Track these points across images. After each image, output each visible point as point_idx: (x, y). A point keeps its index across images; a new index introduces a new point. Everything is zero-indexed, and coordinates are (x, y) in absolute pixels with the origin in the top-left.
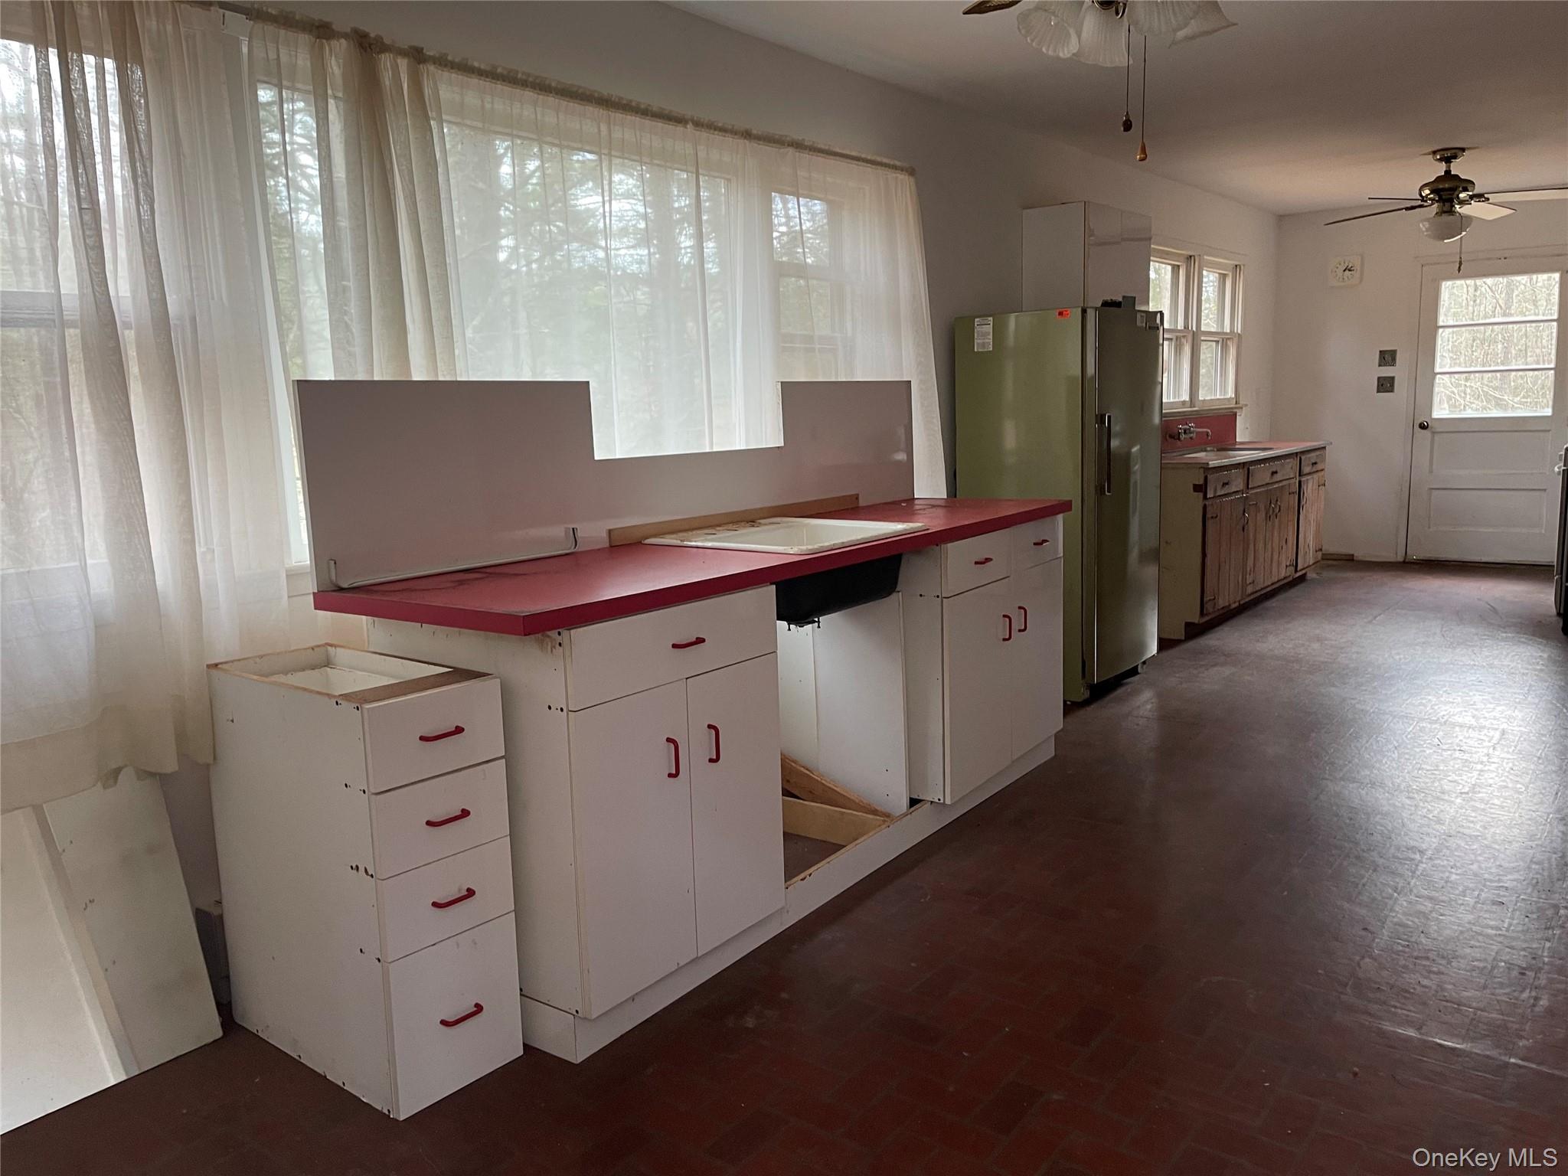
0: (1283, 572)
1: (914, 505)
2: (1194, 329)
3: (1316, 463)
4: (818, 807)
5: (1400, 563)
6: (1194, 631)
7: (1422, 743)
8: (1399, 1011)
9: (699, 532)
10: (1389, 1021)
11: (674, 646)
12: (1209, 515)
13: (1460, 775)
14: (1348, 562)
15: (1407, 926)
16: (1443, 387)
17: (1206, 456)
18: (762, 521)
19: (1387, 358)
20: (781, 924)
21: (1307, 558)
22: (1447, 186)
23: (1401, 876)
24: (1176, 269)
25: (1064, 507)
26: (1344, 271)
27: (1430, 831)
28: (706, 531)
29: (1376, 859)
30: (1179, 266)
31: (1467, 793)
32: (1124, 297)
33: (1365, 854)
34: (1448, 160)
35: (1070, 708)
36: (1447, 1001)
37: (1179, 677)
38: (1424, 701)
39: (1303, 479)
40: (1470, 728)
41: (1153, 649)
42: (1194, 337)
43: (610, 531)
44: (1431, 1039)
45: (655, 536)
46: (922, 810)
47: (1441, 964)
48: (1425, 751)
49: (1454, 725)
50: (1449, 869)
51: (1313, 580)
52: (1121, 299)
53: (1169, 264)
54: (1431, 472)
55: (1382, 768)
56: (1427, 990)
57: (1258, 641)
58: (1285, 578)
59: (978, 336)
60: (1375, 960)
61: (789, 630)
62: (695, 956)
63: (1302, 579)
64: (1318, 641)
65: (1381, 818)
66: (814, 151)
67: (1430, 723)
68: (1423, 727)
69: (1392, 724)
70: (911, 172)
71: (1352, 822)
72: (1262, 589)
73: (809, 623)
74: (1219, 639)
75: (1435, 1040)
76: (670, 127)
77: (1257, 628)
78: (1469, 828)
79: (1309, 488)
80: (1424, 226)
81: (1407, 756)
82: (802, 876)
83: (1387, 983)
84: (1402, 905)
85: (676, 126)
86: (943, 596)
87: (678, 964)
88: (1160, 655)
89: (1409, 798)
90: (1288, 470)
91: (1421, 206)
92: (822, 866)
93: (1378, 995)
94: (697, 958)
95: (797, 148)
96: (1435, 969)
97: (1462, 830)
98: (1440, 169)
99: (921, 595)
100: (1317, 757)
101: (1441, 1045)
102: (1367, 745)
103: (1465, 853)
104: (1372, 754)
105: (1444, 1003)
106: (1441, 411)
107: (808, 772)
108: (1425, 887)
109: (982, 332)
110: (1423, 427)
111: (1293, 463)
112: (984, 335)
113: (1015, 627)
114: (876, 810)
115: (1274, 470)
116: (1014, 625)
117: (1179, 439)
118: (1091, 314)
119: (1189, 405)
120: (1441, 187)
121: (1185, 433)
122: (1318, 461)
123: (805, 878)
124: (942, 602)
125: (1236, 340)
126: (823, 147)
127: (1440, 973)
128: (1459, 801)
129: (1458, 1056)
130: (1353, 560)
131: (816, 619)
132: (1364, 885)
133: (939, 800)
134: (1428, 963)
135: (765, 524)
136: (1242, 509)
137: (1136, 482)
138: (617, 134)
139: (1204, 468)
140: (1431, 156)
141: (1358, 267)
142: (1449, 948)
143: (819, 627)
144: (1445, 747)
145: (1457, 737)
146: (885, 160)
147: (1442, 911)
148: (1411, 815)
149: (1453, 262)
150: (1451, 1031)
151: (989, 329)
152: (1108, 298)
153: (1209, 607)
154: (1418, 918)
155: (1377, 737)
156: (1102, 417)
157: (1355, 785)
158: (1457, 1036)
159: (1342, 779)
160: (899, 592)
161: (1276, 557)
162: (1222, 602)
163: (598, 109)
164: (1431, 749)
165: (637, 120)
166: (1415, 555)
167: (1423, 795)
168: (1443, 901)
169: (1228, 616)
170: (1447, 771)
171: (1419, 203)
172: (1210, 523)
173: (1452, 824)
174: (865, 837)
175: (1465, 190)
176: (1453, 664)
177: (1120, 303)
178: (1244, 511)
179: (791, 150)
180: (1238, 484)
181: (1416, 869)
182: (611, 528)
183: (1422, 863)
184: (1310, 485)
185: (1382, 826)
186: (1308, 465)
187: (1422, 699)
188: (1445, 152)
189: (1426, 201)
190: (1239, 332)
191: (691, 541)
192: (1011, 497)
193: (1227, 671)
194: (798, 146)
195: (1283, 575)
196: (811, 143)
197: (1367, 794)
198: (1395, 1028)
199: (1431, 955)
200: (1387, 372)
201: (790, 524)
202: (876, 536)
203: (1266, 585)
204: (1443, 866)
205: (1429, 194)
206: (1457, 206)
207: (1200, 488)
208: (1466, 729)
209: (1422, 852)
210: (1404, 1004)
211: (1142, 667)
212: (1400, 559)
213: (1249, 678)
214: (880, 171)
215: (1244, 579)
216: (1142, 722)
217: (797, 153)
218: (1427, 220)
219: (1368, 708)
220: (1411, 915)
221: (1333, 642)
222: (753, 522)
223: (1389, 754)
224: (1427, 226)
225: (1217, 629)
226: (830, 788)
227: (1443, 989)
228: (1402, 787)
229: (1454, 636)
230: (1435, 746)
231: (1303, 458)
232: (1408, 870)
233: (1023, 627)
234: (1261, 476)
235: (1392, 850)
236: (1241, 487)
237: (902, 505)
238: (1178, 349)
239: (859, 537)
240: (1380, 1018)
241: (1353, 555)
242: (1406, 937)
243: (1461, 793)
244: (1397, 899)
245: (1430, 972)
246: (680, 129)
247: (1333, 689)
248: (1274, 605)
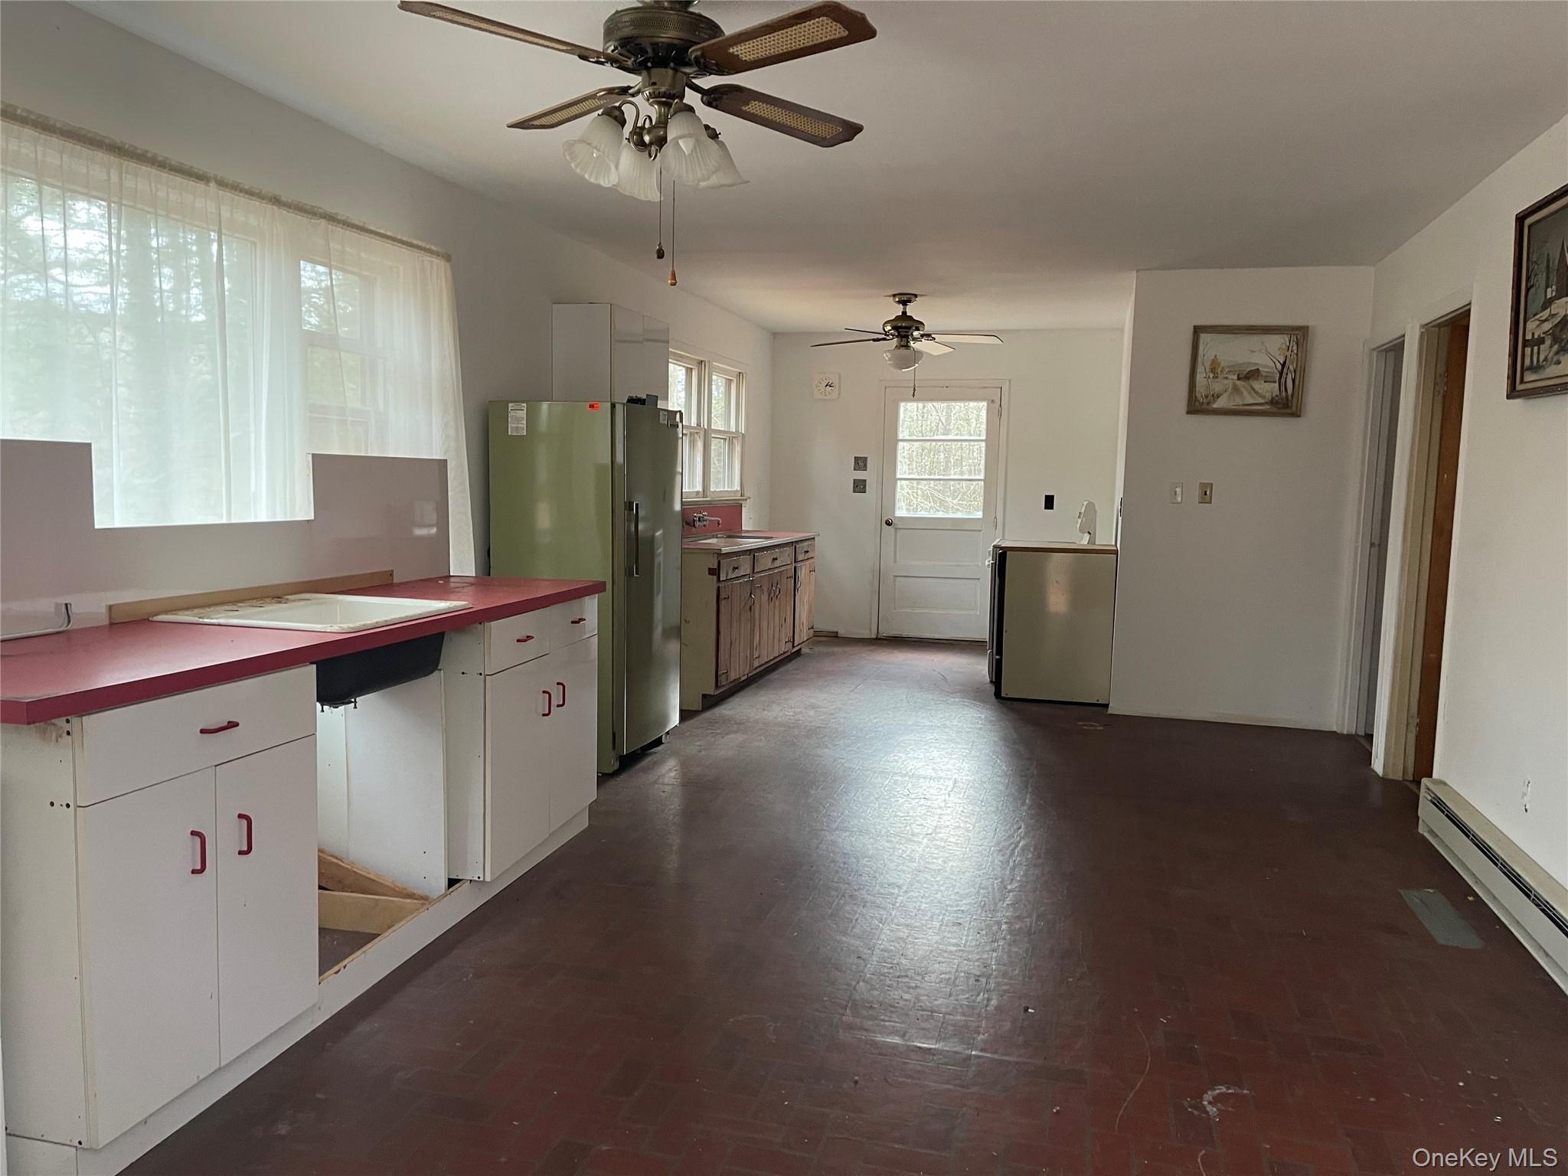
0: (782, 648)
1: (449, 582)
2: (706, 427)
3: (807, 552)
4: (348, 896)
5: (873, 639)
6: (711, 702)
7: (896, 793)
8: (887, 1023)
9: (218, 608)
10: (880, 1033)
11: (203, 731)
12: (722, 596)
13: (925, 819)
14: (834, 638)
15: (891, 951)
16: (902, 489)
17: (717, 542)
18: (289, 597)
19: (860, 463)
20: (312, 1022)
21: (802, 635)
22: (904, 324)
23: (884, 908)
24: (689, 371)
25: (596, 588)
26: (827, 386)
27: (905, 868)
28: (226, 607)
29: (865, 896)
30: (692, 369)
31: (931, 834)
32: (647, 395)
33: (856, 893)
34: (904, 303)
35: (603, 778)
36: (923, 1010)
37: (698, 746)
38: (896, 758)
39: (798, 565)
40: (931, 779)
41: (675, 719)
42: (707, 435)
43: (110, 608)
44: (912, 1043)
45: (166, 612)
46: (460, 890)
47: (917, 980)
48: (898, 801)
49: (919, 777)
50: (920, 899)
51: (808, 655)
52: (645, 397)
53: (684, 366)
54: (895, 562)
55: (868, 817)
56: (908, 1003)
57: (764, 710)
58: (784, 653)
59: (512, 420)
60: (868, 983)
61: (323, 711)
62: (218, 1066)
63: (798, 653)
64: (813, 708)
65: (867, 861)
66: (348, 226)
67: (901, 776)
68: (897, 780)
69: (873, 779)
70: (448, 258)
71: (846, 866)
72: (767, 663)
73: (344, 704)
74: (731, 709)
75: (916, 1044)
76: (191, 184)
77: (763, 699)
78: (933, 863)
79: (803, 574)
80: (887, 356)
81: (885, 806)
82: (336, 969)
83: (878, 1001)
84: (886, 933)
85: (197, 183)
86: (486, 673)
87: (198, 1077)
88: (681, 725)
89: (888, 841)
90: (785, 557)
91: (884, 339)
92: (357, 957)
93: (871, 1012)
94: (220, 1069)
95: (329, 220)
96: (913, 985)
97: (928, 866)
98: (899, 310)
99: (463, 673)
100: (816, 811)
101: (920, 1048)
102: (855, 798)
103: (932, 885)
104: (859, 805)
105: (921, 1012)
106: (901, 511)
107: (335, 861)
108: (903, 916)
109: (516, 417)
110: (888, 523)
111: (789, 550)
112: (517, 419)
113: (554, 702)
114: (414, 894)
115: (775, 557)
116: (554, 700)
117: (694, 526)
118: (619, 409)
119: (701, 495)
120: (899, 325)
121: (699, 521)
122: (809, 550)
123: (339, 970)
124: (485, 680)
125: (740, 439)
126: (357, 223)
127: (917, 987)
128: (925, 841)
129: (934, 1055)
130: (837, 637)
131: (353, 700)
132: (856, 920)
133: (479, 878)
134: (907, 980)
135: (294, 601)
136: (749, 592)
137: (659, 564)
138: (129, 183)
139: (717, 554)
140: (892, 298)
141: (836, 383)
142: (923, 965)
143: (355, 707)
144: (913, 796)
145: (921, 787)
146: (420, 244)
147: (915, 935)
148: (890, 856)
149: (909, 387)
150: (926, 1034)
151: (523, 414)
152: (634, 395)
153: (723, 680)
154: (899, 943)
155: (862, 791)
156: (631, 504)
157: (847, 833)
158: (932, 1038)
159: (836, 829)
160: (440, 670)
161: (777, 635)
162: (733, 676)
163: (108, 156)
164: (903, 798)
165: (153, 171)
166: (887, 631)
167: (899, 838)
168: (916, 927)
169: (739, 687)
170: (916, 816)
171: (883, 336)
172: (723, 603)
173: (921, 861)
174: (404, 922)
175: (917, 329)
176: (917, 725)
177: (644, 400)
178: (751, 594)
179: (323, 222)
180: (745, 568)
181: (896, 902)
182: (111, 603)
183: (900, 896)
184: (803, 571)
185: (868, 867)
186: (802, 553)
187: (895, 756)
188: (902, 296)
189: (888, 336)
190: (743, 432)
191: (212, 619)
192: (546, 578)
193: (739, 738)
194: (331, 218)
195: (783, 650)
196: (345, 218)
197: (856, 840)
198: (884, 1038)
199: (909, 974)
200: (860, 475)
201: (324, 601)
202: (420, 614)
203: (769, 659)
204: (916, 897)
205: (890, 330)
206: (912, 342)
207: (714, 572)
208: (928, 780)
209: (899, 887)
210: (891, 1017)
211: (666, 737)
212: (874, 636)
213: (757, 744)
214: (416, 254)
215: (752, 654)
216: (667, 789)
217: (330, 226)
218: (889, 351)
219: (854, 766)
220: (893, 941)
221: (825, 710)
222: (280, 598)
223: (872, 805)
224: (890, 356)
225: (728, 700)
226: (361, 875)
227: (919, 1001)
228: (883, 833)
229: (915, 702)
230: (905, 795)
231: (797, 546)
232: (889, 903)
233: (561, 703)
234: (765, 562)
235: (878, 887)
236: (748, 571)
237: (437, 584)
238: (693, 444)
239: (402, 615)
240: (874, 1032)
241: (837, 632)
242: (889, 960)
243: (927, 834)
244: (882, 929)
245: (909, 987)
246: (201, 186)
247: (826, 750)
248: (776, 676)
